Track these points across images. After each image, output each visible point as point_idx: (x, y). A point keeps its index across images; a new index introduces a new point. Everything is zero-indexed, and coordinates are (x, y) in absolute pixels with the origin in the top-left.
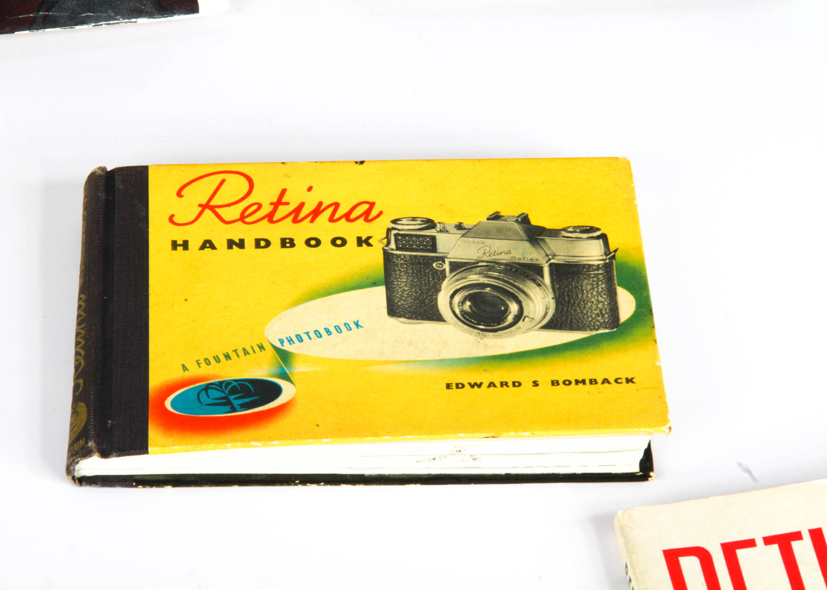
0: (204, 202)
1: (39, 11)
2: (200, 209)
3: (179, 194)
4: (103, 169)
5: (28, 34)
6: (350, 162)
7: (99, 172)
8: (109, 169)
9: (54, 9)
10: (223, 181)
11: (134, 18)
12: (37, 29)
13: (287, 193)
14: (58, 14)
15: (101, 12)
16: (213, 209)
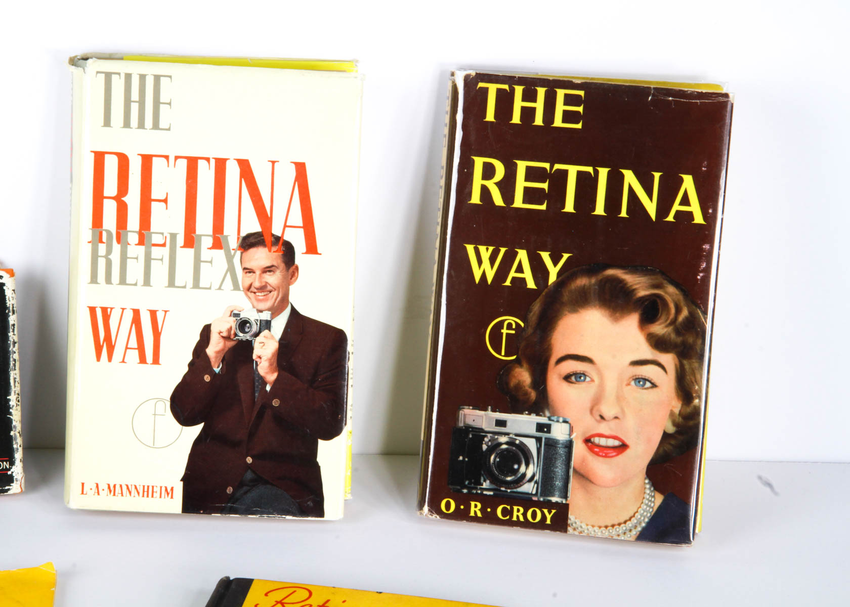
0: (279, 600)
1: (228, 503)
2: (276, 603)
3: (266, 595)
4: (228, 578)
5: (219, 516)
6: (374, 592)
7: (225, 579)
8: (231, 579)
9: (237, 503)
10: (295, 591)
11: (284, 515)
12: (225, 514)
13: (329, 602)
14: (239, 506)
15: (265, 509)
16: (283, 604)
